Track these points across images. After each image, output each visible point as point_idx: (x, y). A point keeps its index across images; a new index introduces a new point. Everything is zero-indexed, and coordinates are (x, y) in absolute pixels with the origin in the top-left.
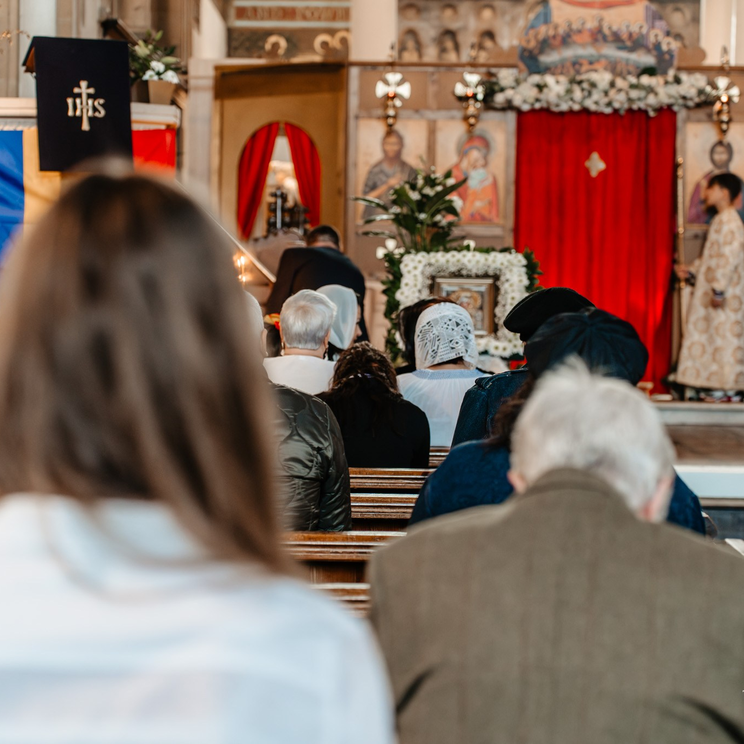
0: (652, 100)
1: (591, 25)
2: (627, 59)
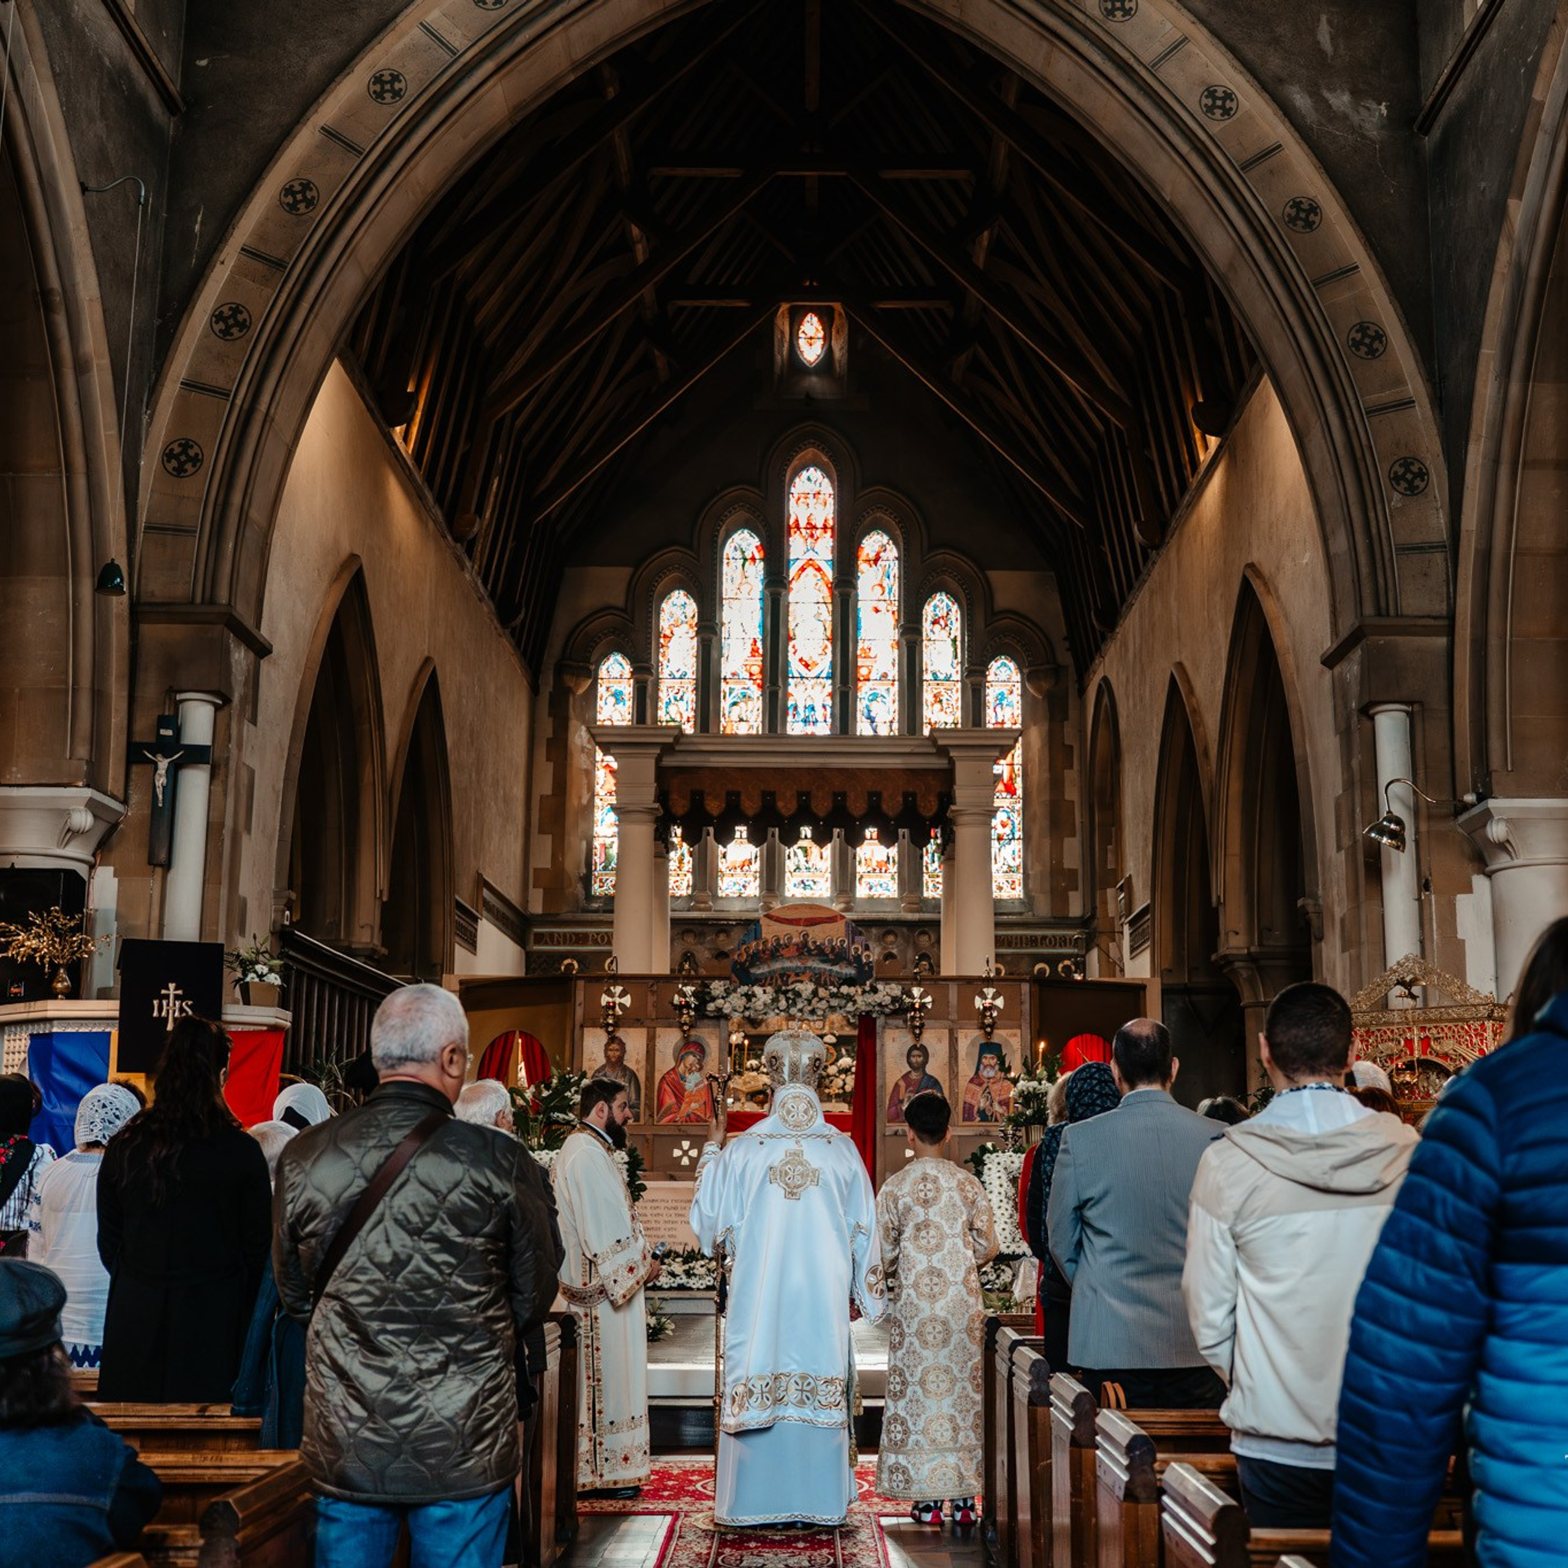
0: (850, 1007)
1: (795, 940)
2: (831, 970)
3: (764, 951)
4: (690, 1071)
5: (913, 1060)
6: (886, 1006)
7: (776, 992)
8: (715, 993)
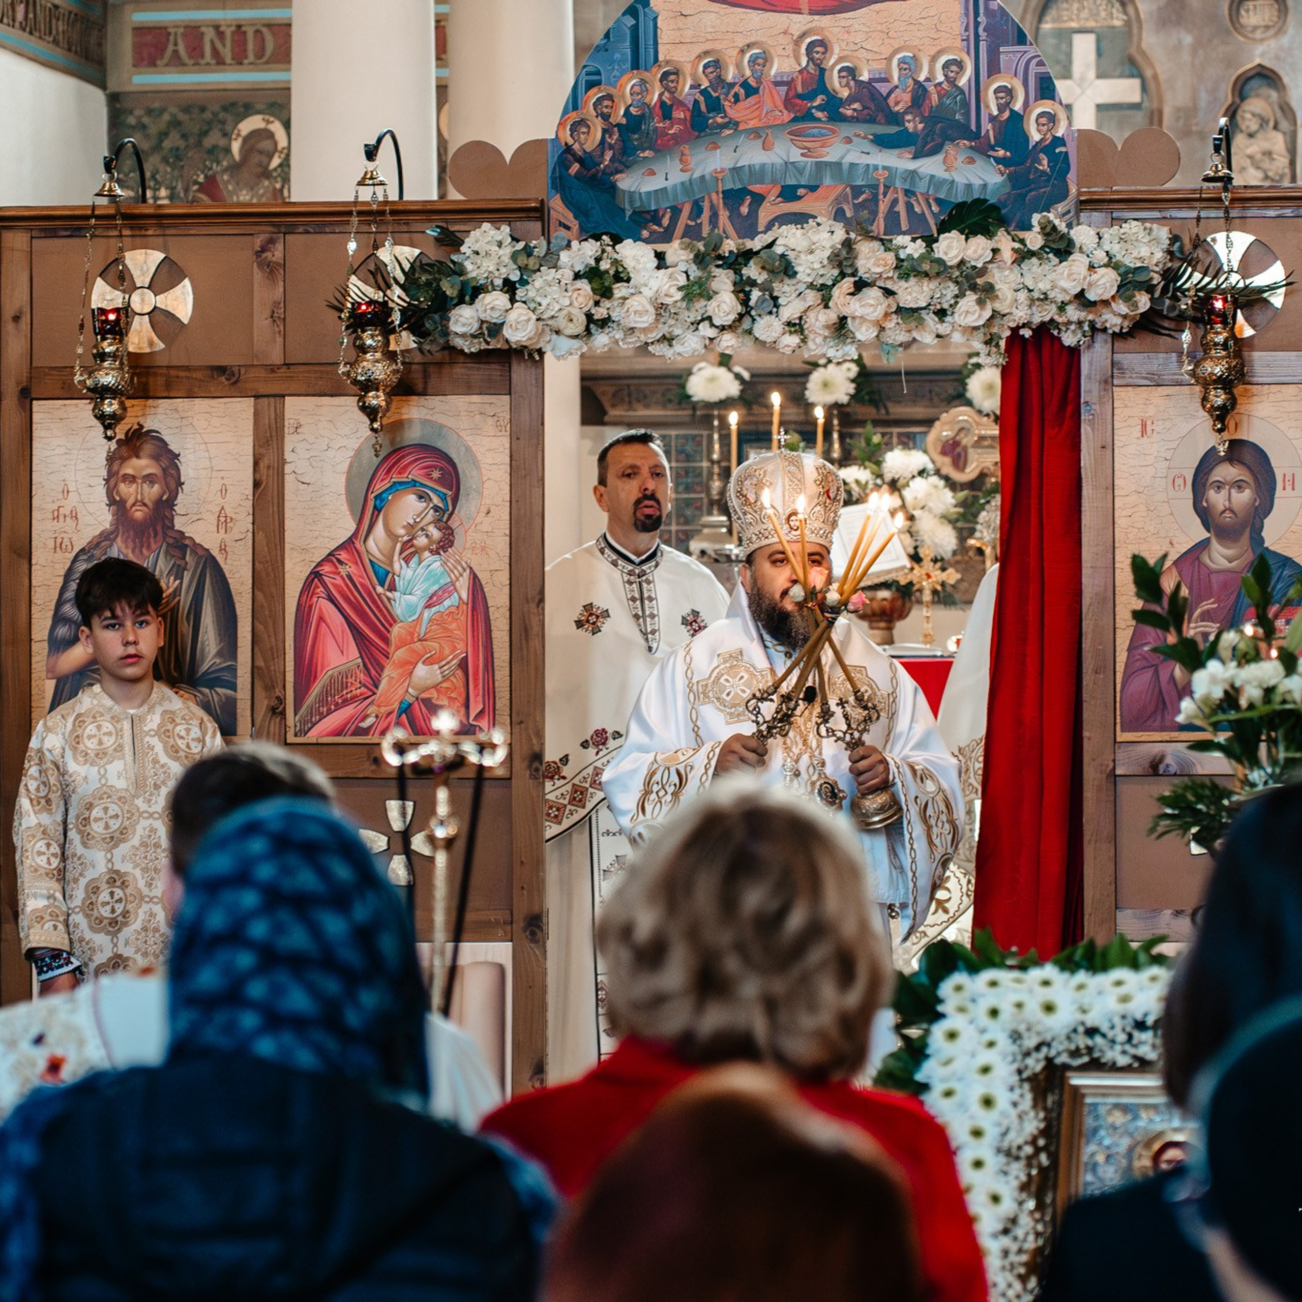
1: (780, 66)
2: (913, 174)
3: (666, 111)
4: (409, 551)
5: (1217, 499)
6: (1106, 303)
7: (700, 260)
8: (475, 270)
